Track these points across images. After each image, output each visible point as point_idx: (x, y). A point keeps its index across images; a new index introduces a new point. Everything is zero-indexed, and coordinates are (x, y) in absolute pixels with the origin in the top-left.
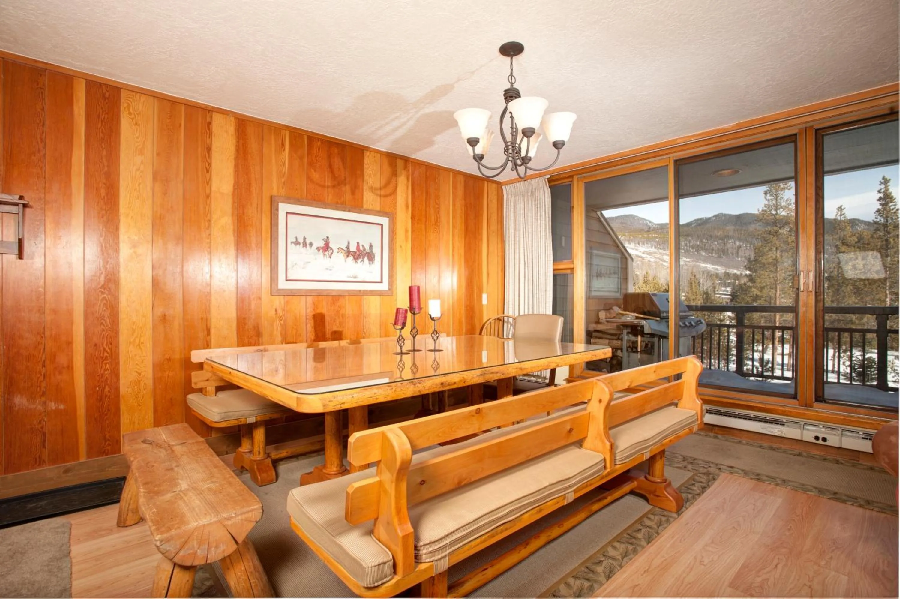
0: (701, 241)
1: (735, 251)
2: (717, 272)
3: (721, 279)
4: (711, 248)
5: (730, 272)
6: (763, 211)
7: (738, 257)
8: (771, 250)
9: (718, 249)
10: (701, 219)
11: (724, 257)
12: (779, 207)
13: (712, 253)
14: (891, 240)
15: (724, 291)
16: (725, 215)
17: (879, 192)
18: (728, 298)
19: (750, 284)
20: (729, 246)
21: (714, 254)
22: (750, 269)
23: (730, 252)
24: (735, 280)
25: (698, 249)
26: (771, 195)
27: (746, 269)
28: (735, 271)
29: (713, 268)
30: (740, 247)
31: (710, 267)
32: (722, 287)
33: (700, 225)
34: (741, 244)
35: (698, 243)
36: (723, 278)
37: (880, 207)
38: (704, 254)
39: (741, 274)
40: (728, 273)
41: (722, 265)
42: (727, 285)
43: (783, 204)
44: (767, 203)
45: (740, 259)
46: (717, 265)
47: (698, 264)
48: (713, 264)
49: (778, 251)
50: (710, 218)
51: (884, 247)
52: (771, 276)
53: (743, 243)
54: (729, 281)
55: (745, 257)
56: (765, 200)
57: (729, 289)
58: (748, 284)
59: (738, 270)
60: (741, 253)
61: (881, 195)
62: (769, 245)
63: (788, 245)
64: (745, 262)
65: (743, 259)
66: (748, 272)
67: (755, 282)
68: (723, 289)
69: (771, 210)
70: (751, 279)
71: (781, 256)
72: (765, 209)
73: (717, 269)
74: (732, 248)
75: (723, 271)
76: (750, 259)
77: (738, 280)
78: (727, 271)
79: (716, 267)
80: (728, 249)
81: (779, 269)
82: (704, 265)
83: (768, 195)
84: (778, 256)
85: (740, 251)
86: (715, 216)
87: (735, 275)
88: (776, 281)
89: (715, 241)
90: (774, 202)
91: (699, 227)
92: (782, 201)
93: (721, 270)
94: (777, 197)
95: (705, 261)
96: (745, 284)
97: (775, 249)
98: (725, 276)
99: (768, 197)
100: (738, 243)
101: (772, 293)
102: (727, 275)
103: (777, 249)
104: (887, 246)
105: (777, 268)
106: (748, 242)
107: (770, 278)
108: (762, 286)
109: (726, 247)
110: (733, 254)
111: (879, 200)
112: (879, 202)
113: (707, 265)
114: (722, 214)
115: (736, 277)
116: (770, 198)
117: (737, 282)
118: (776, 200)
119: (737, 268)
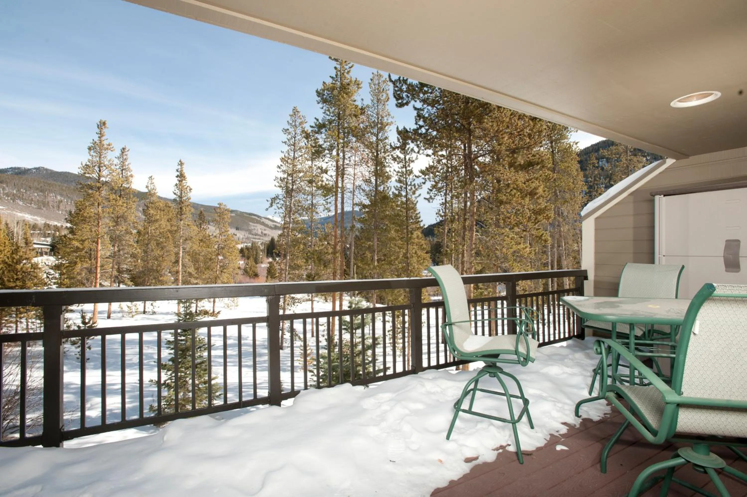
0: (18, 191)
1: (55, 205)
2: (36, 222)
3: (40, 230)
4: (30, 198)
5: (50, 224)
6: (86, 165)
7: (58, 210)
8: (93, 204)
9: (38, 201)
10: (19, 168)
11: (44, 209)
12: (102, 165)
13: (31, 204)
14: (184, 208)
15: (43, 241)
16: (47, 170)
17: (177, 171)
18: (48, 248)
19: (70, 236)
20: (49, 199)
21: (33, 205)
22: (71, 222)
23: (50, 205)
24: (55, 231)
25: (14, 198)
26: (95, 152)
27: (67, 222)
28: (56, 223)
29: (32, 219)
30: (61, 201)
31: (28, 217)
32: (41, 237)
33: (17, 174)
34: (63, 199)
35: (15, 192)
36: (42, 228)
37: (178, 182)
38: (21, 203)
39: (62, 226)
40: (49, 224)
41: (42, 216)
42: (47, 235)
43: (106, 163)
44: (90, 158)
45: (60, 212)
46: (37, 215)
47: (14, 212)
48: (31, 213)
49: (100, 207)
50: (29, 170)
51: (179, 213)
52: (93, 230)
53: (65, 198)
54: (50, 232)
55: (66, 211)
56: (88, 155)
57: (49, 239)
58: (68, 236)
59: (59, 223)
60: (62, 207)
61: (178, 173)
62: (92, 199)
63: (109, 201)
64: (65, 216)
65: (64, 213)
66: (69, 225)
67: (75, 235)
68: (43, 239)
69: (95, 166)
70: (72, 231)
71: (103, 212)
72: (88, 163)
73: (36, 220)
74: (53, 201)
75: (43, 222)
76: (70, 212)
77: (58, 231)
78: (47, 222)
79: (36, 217)
80: (48, 202)
81: (100, 224)
82: (20, 214)
83: (92, 151)
84: (100, 211)
85: (61, 205)
86: (35, 168)
87: (55, 226)
88: (97, 235)
89: (34, 192)
90: (98, 159)
91: (16, 176)
92: (105, 160)
93: (40, 221)
94: (100, 155)
95: (22, 211)
96: (65, 236)
97: (97, 204)
98: (44, 227)
99: (92, 153)
100: (59, 198)
101: (94, 246)
102: (47, 226)
103: (99, 205)
104: (181, 212)
105: (99, 223)
106: (69, 197)
107: (91, 231)
108: (84, 239)
109: (47, 200)
110: (53, 207)
111: (177, 177)
112: (177, 179)
113: (24, 215)
114: (43, 168)
115: (57, 229)
116: (94, 154)
117: (58, 233)
118: (100, 157)
119: (58, 220)
